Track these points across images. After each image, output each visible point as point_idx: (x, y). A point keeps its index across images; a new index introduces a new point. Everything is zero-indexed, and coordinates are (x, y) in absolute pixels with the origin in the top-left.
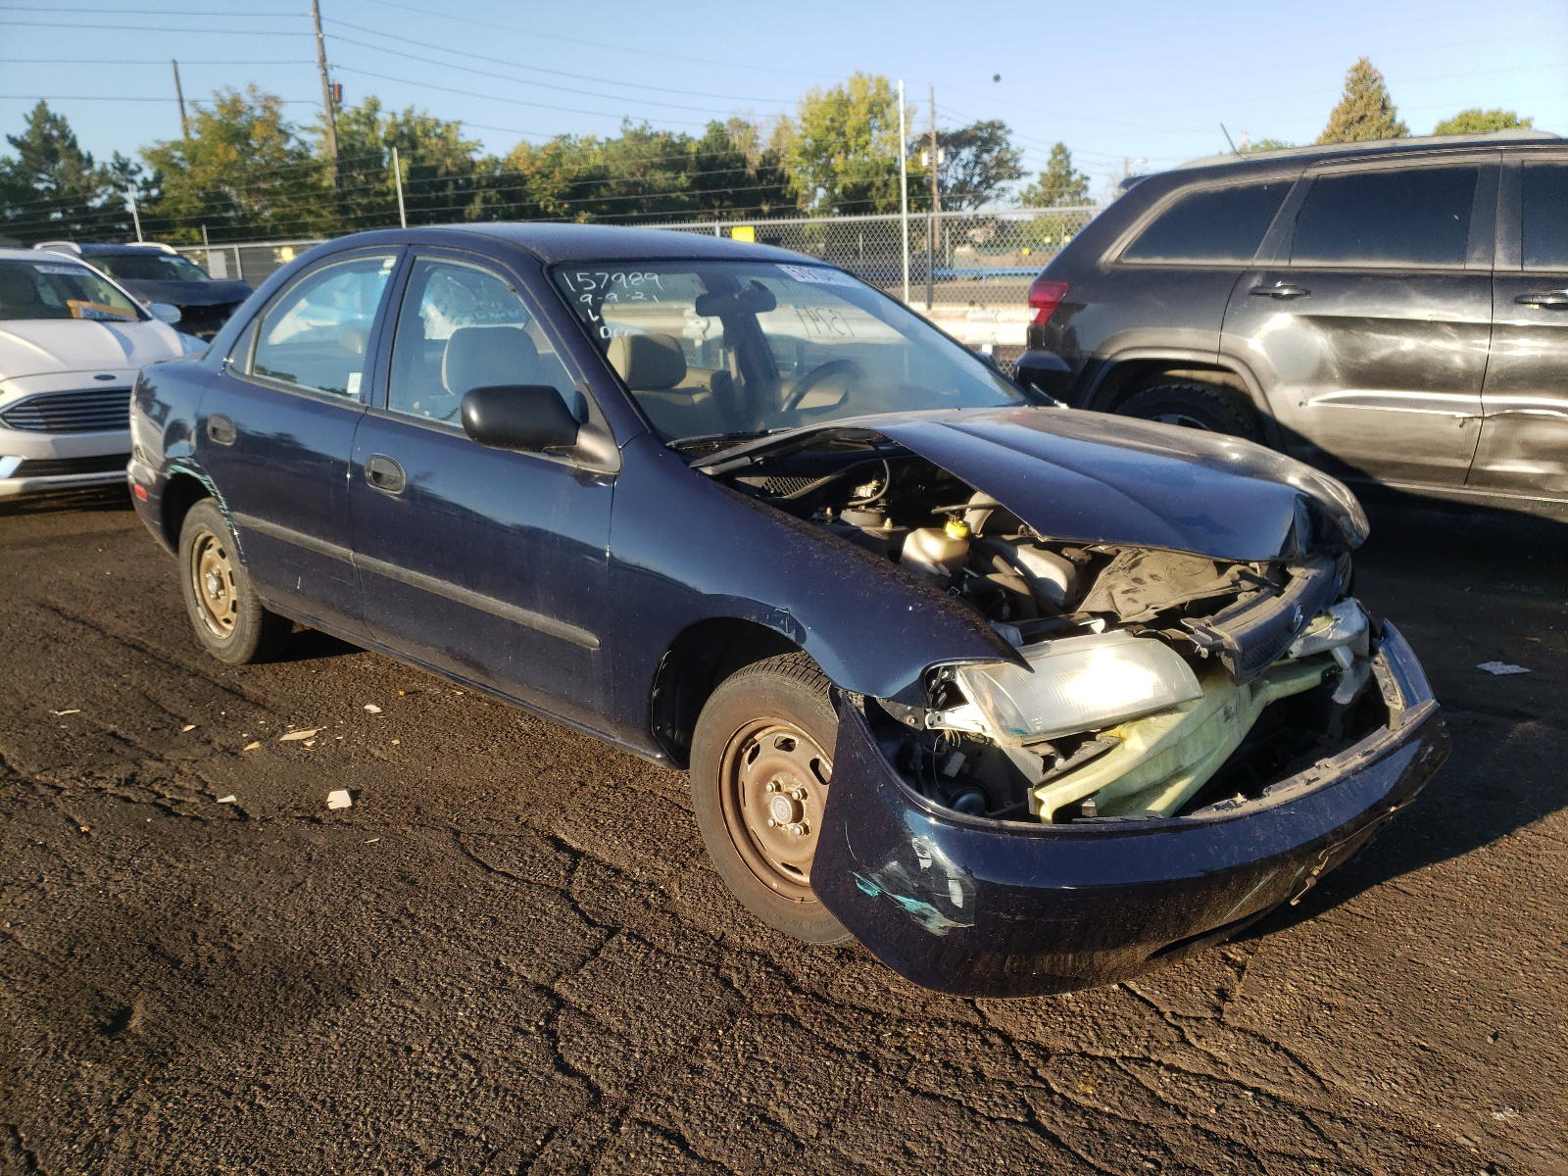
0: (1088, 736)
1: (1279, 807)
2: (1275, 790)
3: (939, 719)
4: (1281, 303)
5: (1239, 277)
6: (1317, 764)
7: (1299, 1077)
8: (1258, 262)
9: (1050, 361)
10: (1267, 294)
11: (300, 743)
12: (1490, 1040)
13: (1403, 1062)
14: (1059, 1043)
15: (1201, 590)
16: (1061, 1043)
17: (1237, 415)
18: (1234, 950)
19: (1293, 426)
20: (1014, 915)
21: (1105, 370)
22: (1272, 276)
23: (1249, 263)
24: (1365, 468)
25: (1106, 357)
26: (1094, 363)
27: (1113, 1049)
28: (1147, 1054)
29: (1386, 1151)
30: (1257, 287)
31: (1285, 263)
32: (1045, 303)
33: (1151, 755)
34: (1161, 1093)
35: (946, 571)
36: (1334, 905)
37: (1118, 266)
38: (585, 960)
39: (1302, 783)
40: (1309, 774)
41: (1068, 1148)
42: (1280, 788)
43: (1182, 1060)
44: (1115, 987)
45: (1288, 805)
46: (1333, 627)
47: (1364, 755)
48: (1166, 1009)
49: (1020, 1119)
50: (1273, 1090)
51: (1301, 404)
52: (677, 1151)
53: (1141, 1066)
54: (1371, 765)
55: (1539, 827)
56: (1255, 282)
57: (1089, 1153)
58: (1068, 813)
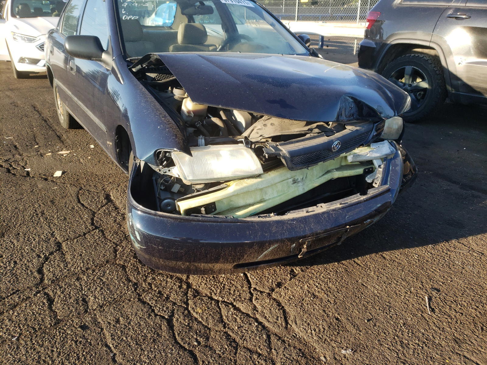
0: (218, 183)
1: (289, 220)
2: (291, 213)
3: (169, 171)
4: (459, 21)
5: (444, 10)
6: (318, 205)
7: (281, 321)
8: (452, 4)
9: (370, 43)
10: (453, 17)
11: (62, 155)
12: (366, 321)
13: (324, 323)
14: (205, 291)
15: (290, 131)
16: (206, 292)
17: (434, 67)
18: (297, 269)
19: (455, 73)
20: (158, 246)
21: (388, 47)
22: (457, 10)
23: (450, 4)
24: (482, 91)
25: (389, 42)
26: (385, 45)
27: (222, 297)
28: (233, 301)
29: (288, 356)
30: (451, 14)
31: (464, 5)
32: (371, 20)
33: (236, 193)
34: (224, 317)
35: (192, 115)
36: (350, 258)
37: (400, 5)
38: (80, 236)
39: (305, 212)
40: (310, 209)
41: (173, 331)
42: (294, 213)
43: (242, 307)
44: (242, 275)
45: (293, 220)
46: (370, 152)
47: (340, 204)
48: (253, 286)
49: (166, 317)
50: (267, 324)
51: (459, 64)
52: (47, 306)
53: (226, 305)
54: (343, 208)
55: (464, 241)
56: (450, 12)
57: (179, 334)
58: (189, 212)
